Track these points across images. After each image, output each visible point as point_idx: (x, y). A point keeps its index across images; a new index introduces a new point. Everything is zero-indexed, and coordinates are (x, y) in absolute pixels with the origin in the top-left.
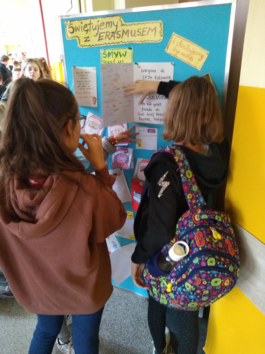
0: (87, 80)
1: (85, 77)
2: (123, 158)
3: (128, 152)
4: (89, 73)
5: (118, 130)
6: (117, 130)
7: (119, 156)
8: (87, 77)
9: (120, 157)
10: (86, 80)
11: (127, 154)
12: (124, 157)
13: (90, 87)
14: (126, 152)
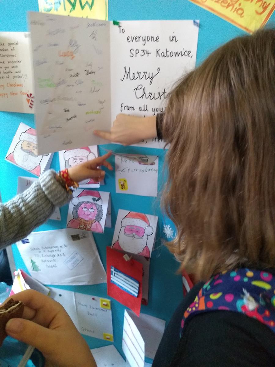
0: (14, 59)
1: (10, 52)
2: (90, 210)
3: (99, 198)
4: (17, 44)
5: (80, 159)
6: (78, 158)
7: (83, 205)
8: (13, 53)
9: (85, 208)
10: (11, 59)
11: (99, 203)
12: (92, 209)
13: (20, 74)
14: (97, 198)
